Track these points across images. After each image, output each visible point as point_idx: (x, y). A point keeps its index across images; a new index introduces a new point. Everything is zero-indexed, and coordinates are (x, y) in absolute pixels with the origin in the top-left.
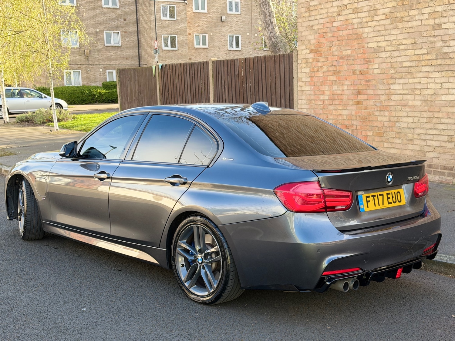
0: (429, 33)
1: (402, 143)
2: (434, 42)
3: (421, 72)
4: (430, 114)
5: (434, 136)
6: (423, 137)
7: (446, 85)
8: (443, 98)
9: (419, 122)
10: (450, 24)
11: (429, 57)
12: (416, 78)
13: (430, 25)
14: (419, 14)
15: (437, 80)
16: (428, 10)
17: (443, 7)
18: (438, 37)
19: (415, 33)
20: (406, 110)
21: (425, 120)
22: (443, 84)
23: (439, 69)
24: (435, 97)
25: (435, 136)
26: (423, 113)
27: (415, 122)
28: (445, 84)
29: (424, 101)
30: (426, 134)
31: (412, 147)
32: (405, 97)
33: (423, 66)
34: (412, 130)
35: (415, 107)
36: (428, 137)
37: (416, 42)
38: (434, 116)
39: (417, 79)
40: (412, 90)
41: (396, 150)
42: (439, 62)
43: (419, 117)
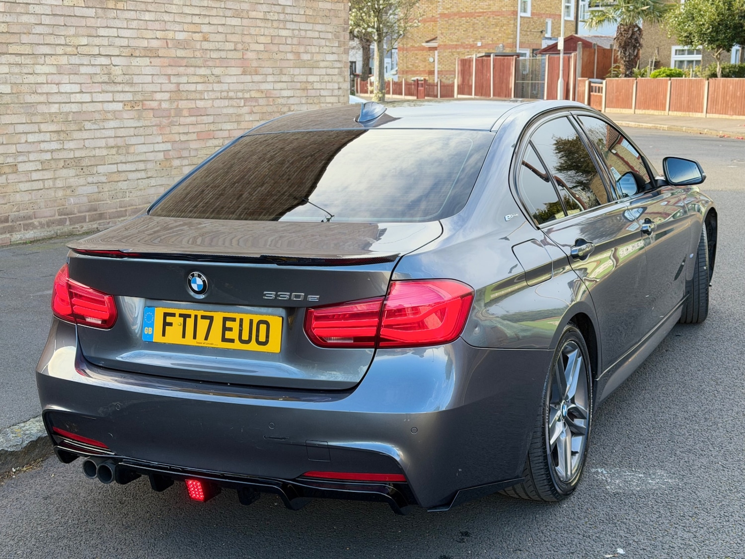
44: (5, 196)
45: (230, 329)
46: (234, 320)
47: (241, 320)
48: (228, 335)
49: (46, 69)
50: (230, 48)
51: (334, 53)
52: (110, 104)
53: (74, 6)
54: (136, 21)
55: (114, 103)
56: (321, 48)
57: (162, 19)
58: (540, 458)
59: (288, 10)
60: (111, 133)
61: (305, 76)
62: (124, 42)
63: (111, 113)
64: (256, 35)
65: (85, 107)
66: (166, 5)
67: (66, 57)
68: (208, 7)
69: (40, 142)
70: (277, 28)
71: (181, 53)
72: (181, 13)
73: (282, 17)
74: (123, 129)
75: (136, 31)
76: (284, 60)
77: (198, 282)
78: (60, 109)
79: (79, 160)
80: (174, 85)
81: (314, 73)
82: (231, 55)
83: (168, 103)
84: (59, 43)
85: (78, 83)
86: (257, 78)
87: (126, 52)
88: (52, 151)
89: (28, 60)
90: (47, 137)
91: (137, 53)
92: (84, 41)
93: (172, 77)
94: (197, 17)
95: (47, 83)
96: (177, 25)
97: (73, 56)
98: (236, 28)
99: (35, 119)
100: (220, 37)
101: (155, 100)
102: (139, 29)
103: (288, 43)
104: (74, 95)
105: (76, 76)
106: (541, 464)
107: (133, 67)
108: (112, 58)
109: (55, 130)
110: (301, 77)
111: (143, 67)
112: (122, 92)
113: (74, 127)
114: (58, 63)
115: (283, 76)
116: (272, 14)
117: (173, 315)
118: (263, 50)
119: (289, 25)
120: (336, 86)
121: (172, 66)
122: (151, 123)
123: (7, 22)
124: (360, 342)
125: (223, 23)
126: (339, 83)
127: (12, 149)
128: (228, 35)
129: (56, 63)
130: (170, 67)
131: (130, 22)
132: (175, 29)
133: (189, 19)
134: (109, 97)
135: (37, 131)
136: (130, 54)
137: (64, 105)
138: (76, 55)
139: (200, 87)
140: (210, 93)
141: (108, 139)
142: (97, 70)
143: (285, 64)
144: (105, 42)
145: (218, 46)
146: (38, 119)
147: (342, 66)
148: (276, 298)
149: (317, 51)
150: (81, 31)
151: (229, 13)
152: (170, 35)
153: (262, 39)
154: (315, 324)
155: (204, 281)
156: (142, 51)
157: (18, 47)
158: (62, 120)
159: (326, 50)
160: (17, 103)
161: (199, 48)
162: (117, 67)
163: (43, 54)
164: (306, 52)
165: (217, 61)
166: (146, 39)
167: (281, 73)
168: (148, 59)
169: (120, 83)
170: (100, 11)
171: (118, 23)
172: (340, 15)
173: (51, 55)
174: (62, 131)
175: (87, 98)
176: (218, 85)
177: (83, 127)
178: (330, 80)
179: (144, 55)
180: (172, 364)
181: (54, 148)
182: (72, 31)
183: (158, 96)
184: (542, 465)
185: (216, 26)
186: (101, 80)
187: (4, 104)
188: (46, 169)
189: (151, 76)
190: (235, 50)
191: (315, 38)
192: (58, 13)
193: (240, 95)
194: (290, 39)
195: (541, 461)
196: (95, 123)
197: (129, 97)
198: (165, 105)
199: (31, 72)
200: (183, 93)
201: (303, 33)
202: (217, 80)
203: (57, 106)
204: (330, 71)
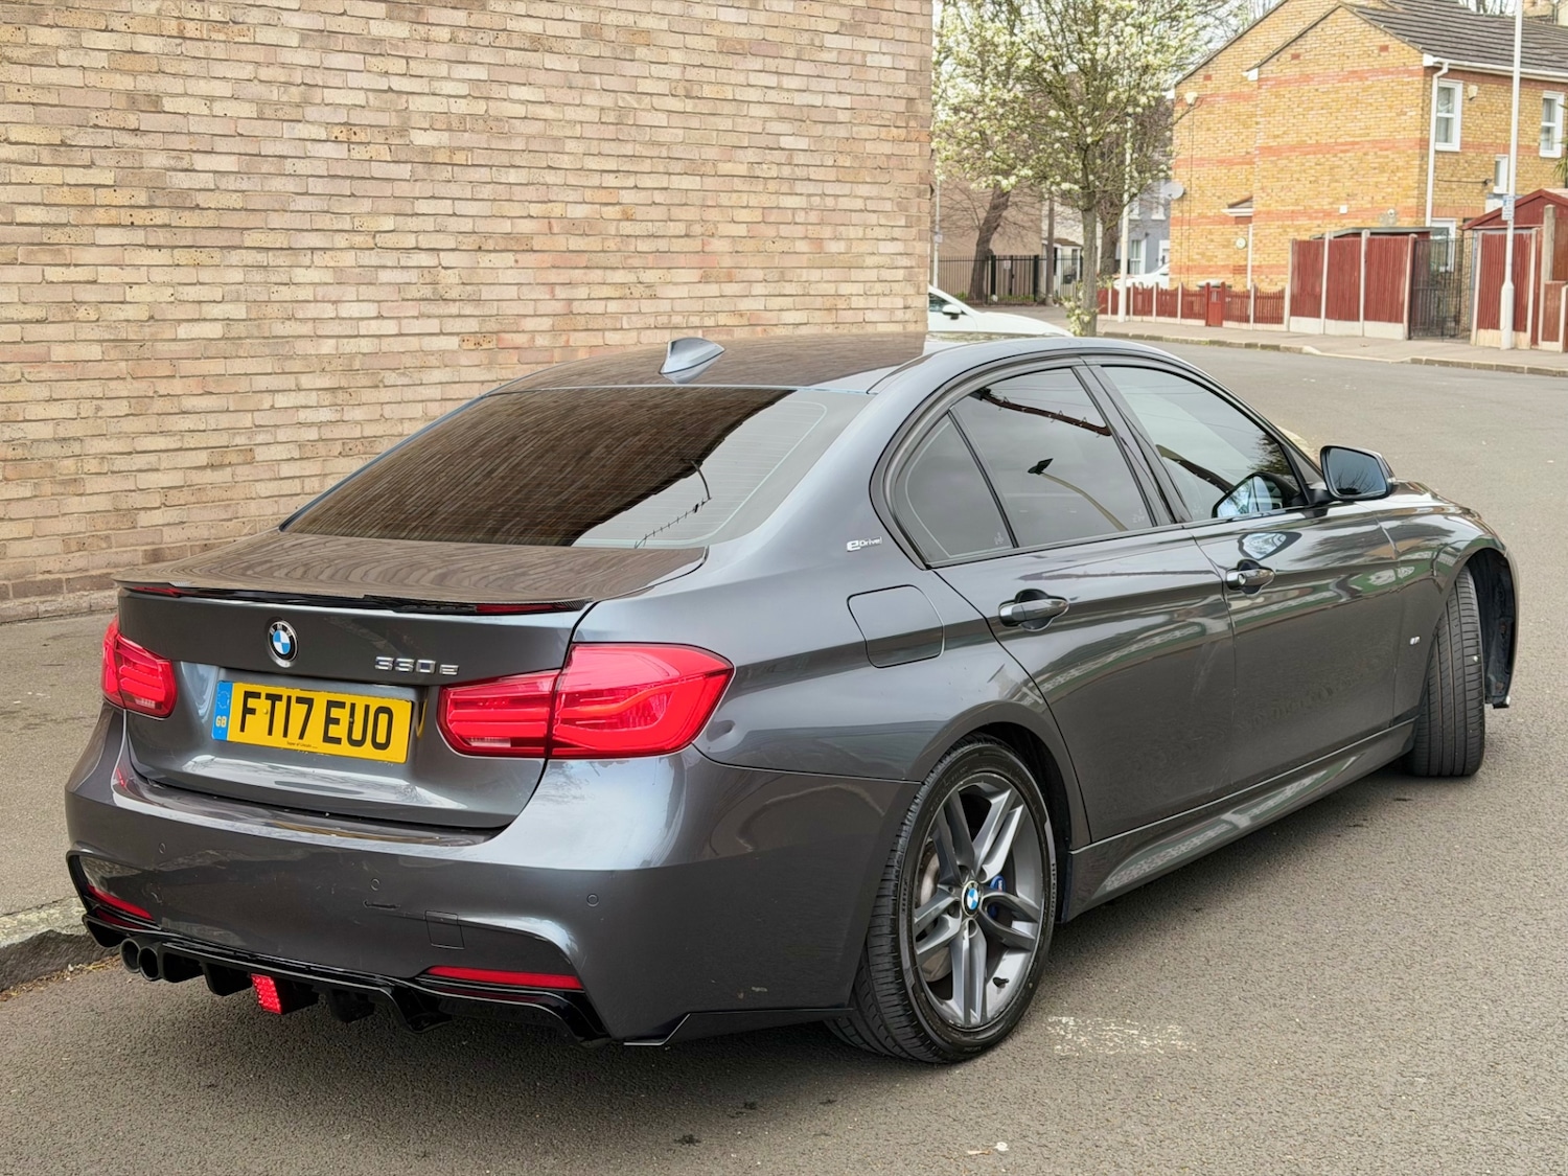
0: (117, 119)
1: (36, 496)
2: (137, 151)
3: (93, 244)
4: (141, 387)
5: (161, 454)
6: (121, 463)
7: (193, 293)
8: (183, 331)
9: (100, 414)
10: (190, 101)
11: (121, 197)
12: (76, 265)
13: (119, 92)
14: (71, 47)
15: (158, 275)
16: (104, 41)
17: (159, 39)
18: (152, 136)
19: (60, 109)
20: (44, 376)
21: (123, 408)
22: (180, 288)
23: (162, 242)
24: (153, 330)
25: (164, 455)
26: (113, 384)
27: (82, 416)
28: (186, 288)
29: (112, 344)
30: (130, 453)
31: (81, 503)
32: (34, 332)
33: (98, 225)
34: (76, 448)
35: (80, 365)
36: (140, 461)
37: (69, 142)
38: (155, 392)
39: (78, 269)
40: (64, 306)
41: (11, 524)
42: (161, 217)
43: (101, 398)
44: (229, 505)
45: (336, 721)
46: (341, 705)
47: (353, 706)
48: (334, 731)
49: (313, 275)
50: (677, 233)
51: (897, 239)
52: (434, 338)
53: (371, 160)
54: (491, 186)
55: (442, 337)
56: (868, 230)
57: (542, 180)
58: (889, 973)
59: (800, 158)
60: (436, 392)
61: (833, 285)
62: (467, 225)
63: (437, 355)
64: (731, 207)
65: (386, 345)
66: (550, 155)
67: (353, 252)
68: (634, 156)
69: (297, 408)
70: (776, 193)
71: (576, 243)
72: (580, 169)
73: (786, 171)
74: (457, 385)
75: (490, 203)
76: (787, 253)
77: (282, 640)
78: (337, 349)
79: (370, 442)
80: (562, 303)
81: (853, 279)
82: (678, 245)
83: (548, 336)
84: (340, 227)
85: (374, 301)
86: (730, 289)
87: (470, 242)
88: (320, 425)
89: (282, 259)
90: (313, 398)
91: (490, 245)
92: (388, 223)
93: (558, 290)
94: (612, 175)
95: (317, 301)
96: (572, 192)
97: (367, 252)
98: (690, 194)
99: (291, 366)
100: (657, 213)
101: (523, 331)
102: (495, 200)
103: (797, 220)
104: (366, 322)
105: (371, 287)
106: (892, 986)
107: (481, 271)
108: (442, 254)
109: (327, 386)
110: (825, 285)
111: (500, 271)
112: (459, 316)
113: (364, 381)
114: (337, 264)
115: (786, 284)
116: (765, 166)
117: (257, 695)
118: (745, 235)
119: (800, 187)
120: (899, 303)
121: (558, 267)
122: (513, 374)
123: (243, 191)
124: (522, 746)
125: (665, 185)
126: (905, 297)
127: (246, 420)
128: (673, 209)
129: (332, 264)
130: (554, 270)
131: (478, 188)
132: (566, 199)
133: (595, 180)
134: (433, 325)
135: (294, 388)
136: (477, 248)
137: (346, 340)
138: (373, 249)
139: (613, 307)
140: (634, 318)
141: (428, 404)
142: (412, 276)
143: (789, 261)
144: (429, 224)
145: (651, 228)
146: (297, 366)
147: (914, 264)
148: (393, 668)
149: (860, 235)
150: (383, 206)
151: (677, 167)
152: (557, 210)
153: (743, 215)
154: (453, 713)
155: (291, 638)
156: (500, 240)
157: (262, 236)
158: (341, 368)
159: (879, 232)
160: (257, 338)
161: (613, 233)
162: (449, 271)
163: (308, 249)
164: (836, 239)
165: (650, 257)
166: (509, 217)
167: (782, 279)
168: (510, 255)
169: (454, 301)
170: (420, 169)
171: (454, 190)
172: (910, 166)
173: (324, 249)
174: (340, 388)
175: (390, 327)
176: (650, 301)
177: (381, 381)
178: (887, 292)
179: (503, 247)
180: (276, 783)
181: (324, 419)
182: (366, 205)
183: (530, 324)
184: (893, 988)
185: (650, 192)
186: (418, 295)
187: (233, 338)
188: (307, 458)
189: (516, 287)
190: (687, 236)
191: (855, 211)
192: (339, 173)
193: (695, 321)
194: (802, 213)
195: (890, 979)
196: (403, 374)
197: (472, 325)
198: (540, 341)
199: (286, 280)
200: (578, 317)
201: (830, 202)
202: (648, 292)
203: (332, 342)
204: (887, 274)
